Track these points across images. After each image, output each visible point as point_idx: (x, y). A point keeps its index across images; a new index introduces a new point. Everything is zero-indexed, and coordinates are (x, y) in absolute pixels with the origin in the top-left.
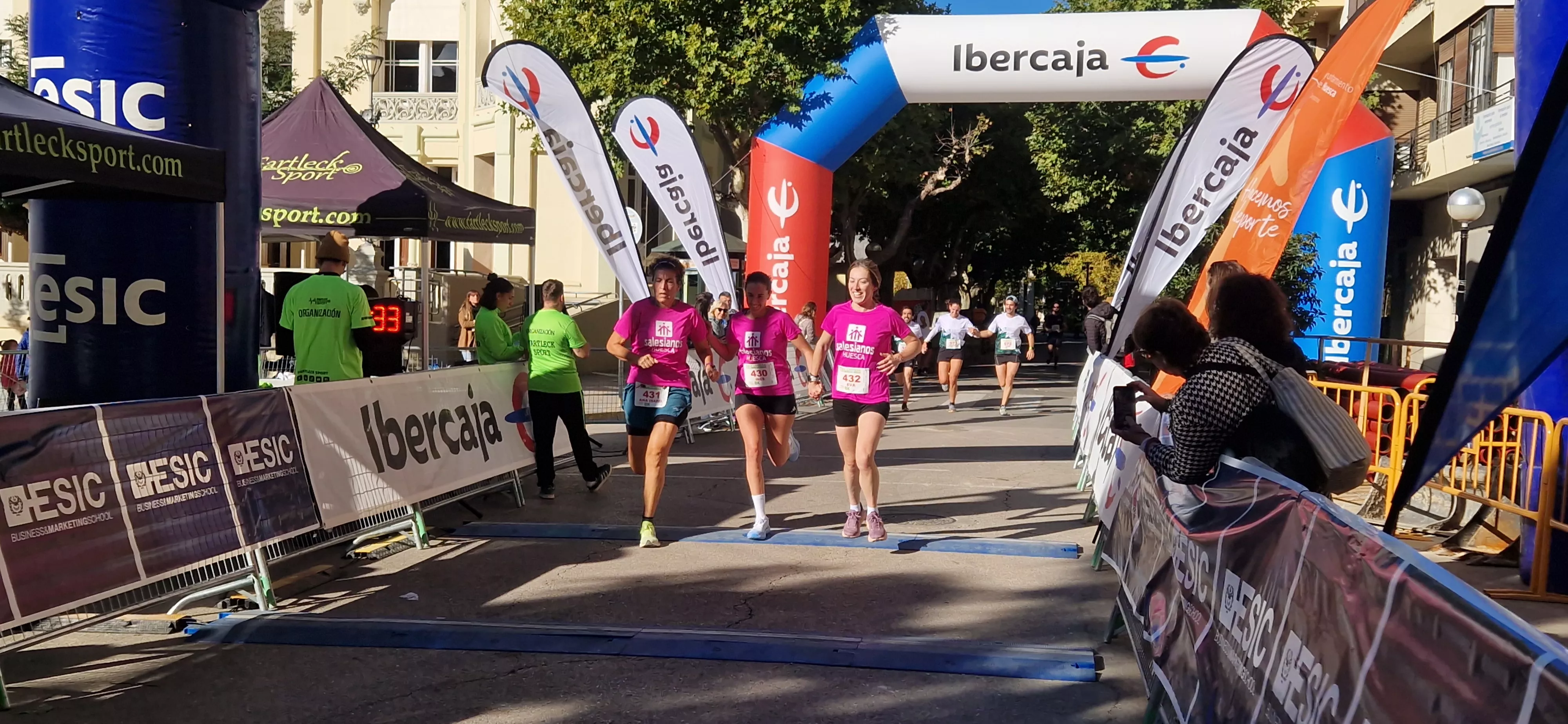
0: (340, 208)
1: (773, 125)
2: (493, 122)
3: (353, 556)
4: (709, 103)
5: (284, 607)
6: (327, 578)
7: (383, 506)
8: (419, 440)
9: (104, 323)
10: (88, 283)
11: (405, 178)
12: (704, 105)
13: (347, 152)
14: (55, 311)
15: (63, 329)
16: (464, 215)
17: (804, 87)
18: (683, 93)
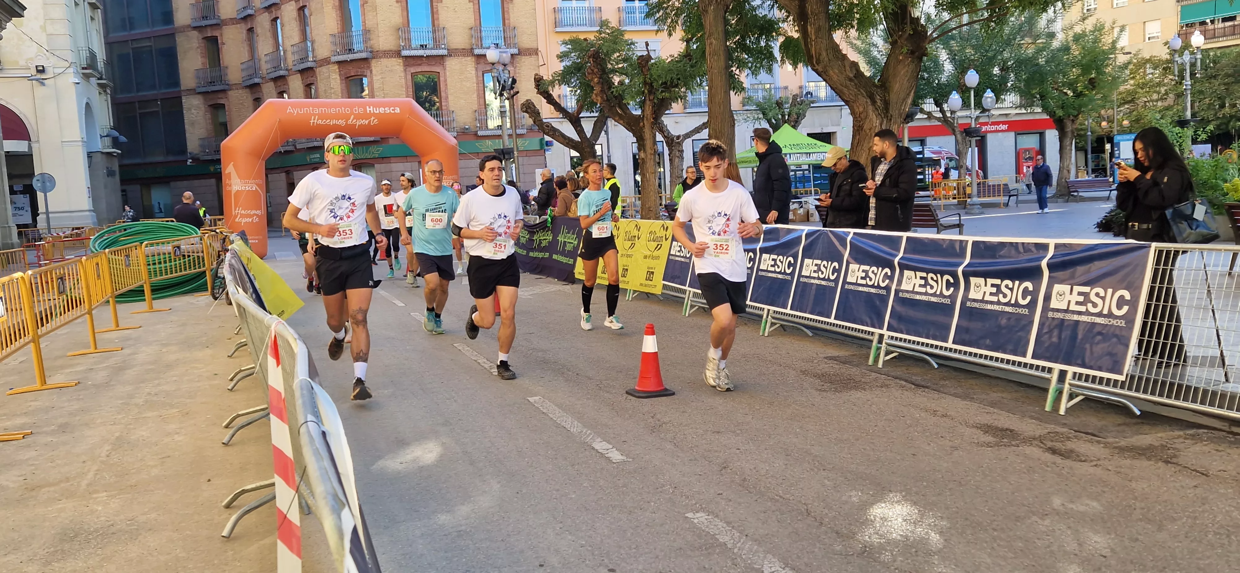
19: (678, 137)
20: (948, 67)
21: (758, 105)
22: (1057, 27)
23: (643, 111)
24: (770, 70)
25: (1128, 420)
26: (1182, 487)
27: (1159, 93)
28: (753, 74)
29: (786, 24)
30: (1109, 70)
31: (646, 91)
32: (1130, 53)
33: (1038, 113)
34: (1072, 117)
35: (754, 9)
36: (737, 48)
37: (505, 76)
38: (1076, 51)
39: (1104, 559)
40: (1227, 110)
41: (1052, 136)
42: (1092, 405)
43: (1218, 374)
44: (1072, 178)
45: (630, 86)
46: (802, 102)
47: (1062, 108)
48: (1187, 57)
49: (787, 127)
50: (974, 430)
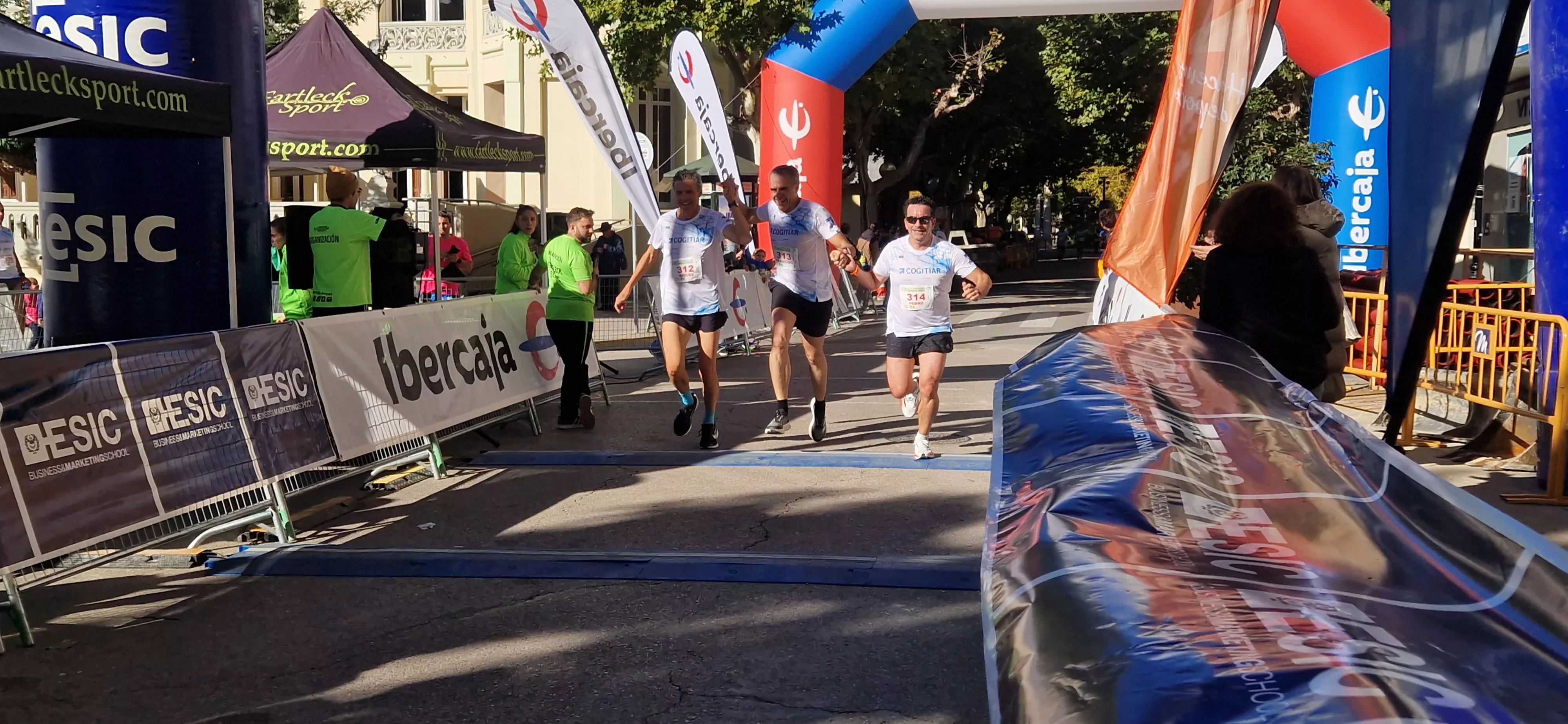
0: (347, 140)
1: (783, 45)
2: (502, 50)
3: (371, 487)
4: (718, 25)
5: (303, 539)
6: (345, 510)
7: (399, 437)
8: (434, 370)
9: (116, 260)
10: (98, 221)
11: (412, 109)
12: (713, 26)
13: (354, 83)
14: (66, 250)
15: (74, 267)
16: (472, 144)
17: (812, 6)
18: (692, 16)
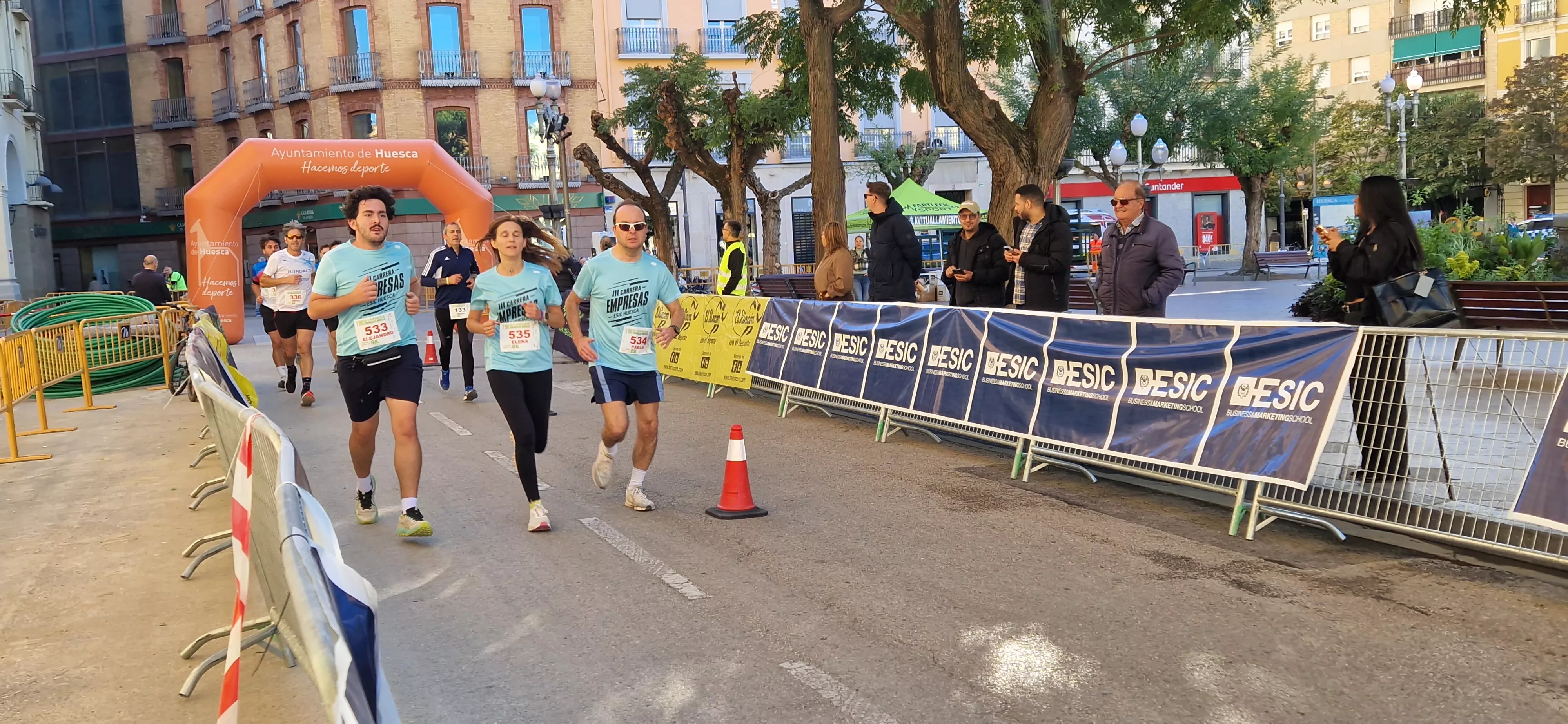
19: (774, 194)
20: (1110, 112)
21: (874, 154)
22: (1244, 62)
23: (729, 160)
24: (888, 110)
25: (1331, 546)
26: (1397, 628)
27: (1367, 146)
28: (868, 114)
29: (909, 53)
30: (1306, 117)
31: (733, 135)
32: (1332, 97)
33: (1220, 169)
34: (1261, 175)
35: (869, 33)
36: (847, 81)
37: (553, 113)
38: (1266, 93)
39: (1301, 717)
40: (1450, 167)
41: (1237, 198)
42: (1287, 527)
43: (1439, 489)
44: (1262, 250)
45: (713, 128)
46: (929, 150)
47: (1249, 164)
48: (1401, 103)
49: (909, 183)
50: (1142, 559)
